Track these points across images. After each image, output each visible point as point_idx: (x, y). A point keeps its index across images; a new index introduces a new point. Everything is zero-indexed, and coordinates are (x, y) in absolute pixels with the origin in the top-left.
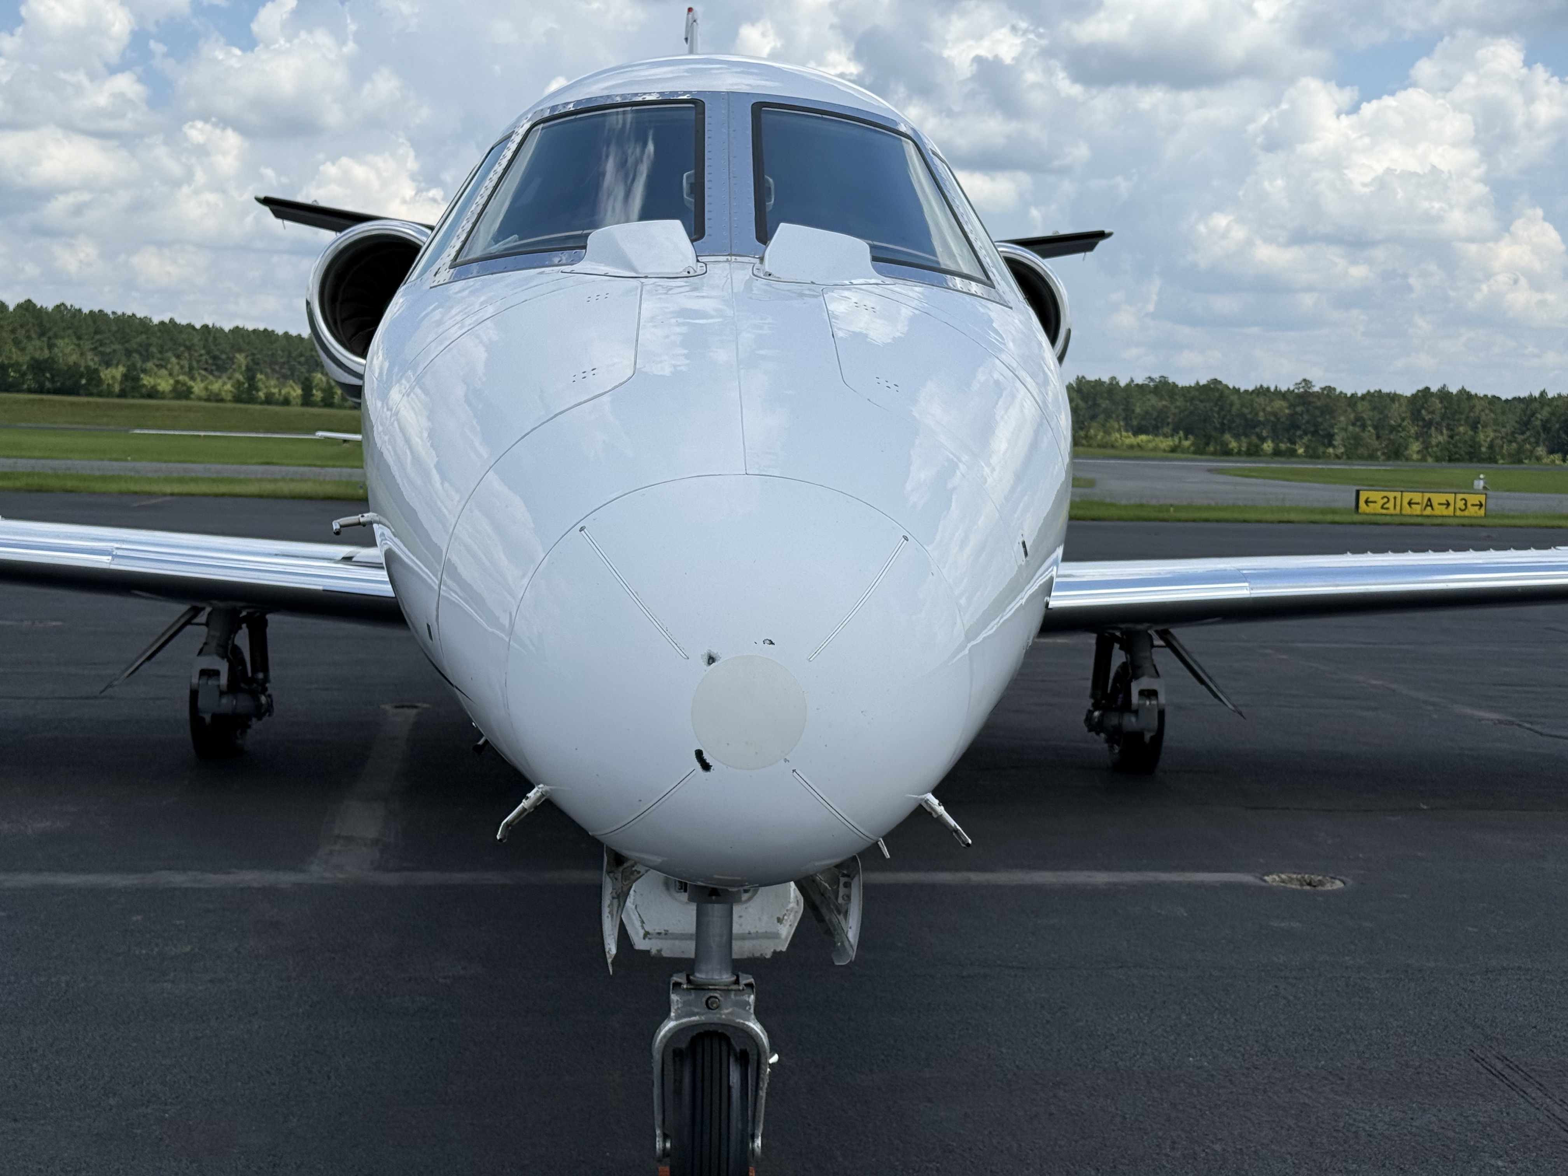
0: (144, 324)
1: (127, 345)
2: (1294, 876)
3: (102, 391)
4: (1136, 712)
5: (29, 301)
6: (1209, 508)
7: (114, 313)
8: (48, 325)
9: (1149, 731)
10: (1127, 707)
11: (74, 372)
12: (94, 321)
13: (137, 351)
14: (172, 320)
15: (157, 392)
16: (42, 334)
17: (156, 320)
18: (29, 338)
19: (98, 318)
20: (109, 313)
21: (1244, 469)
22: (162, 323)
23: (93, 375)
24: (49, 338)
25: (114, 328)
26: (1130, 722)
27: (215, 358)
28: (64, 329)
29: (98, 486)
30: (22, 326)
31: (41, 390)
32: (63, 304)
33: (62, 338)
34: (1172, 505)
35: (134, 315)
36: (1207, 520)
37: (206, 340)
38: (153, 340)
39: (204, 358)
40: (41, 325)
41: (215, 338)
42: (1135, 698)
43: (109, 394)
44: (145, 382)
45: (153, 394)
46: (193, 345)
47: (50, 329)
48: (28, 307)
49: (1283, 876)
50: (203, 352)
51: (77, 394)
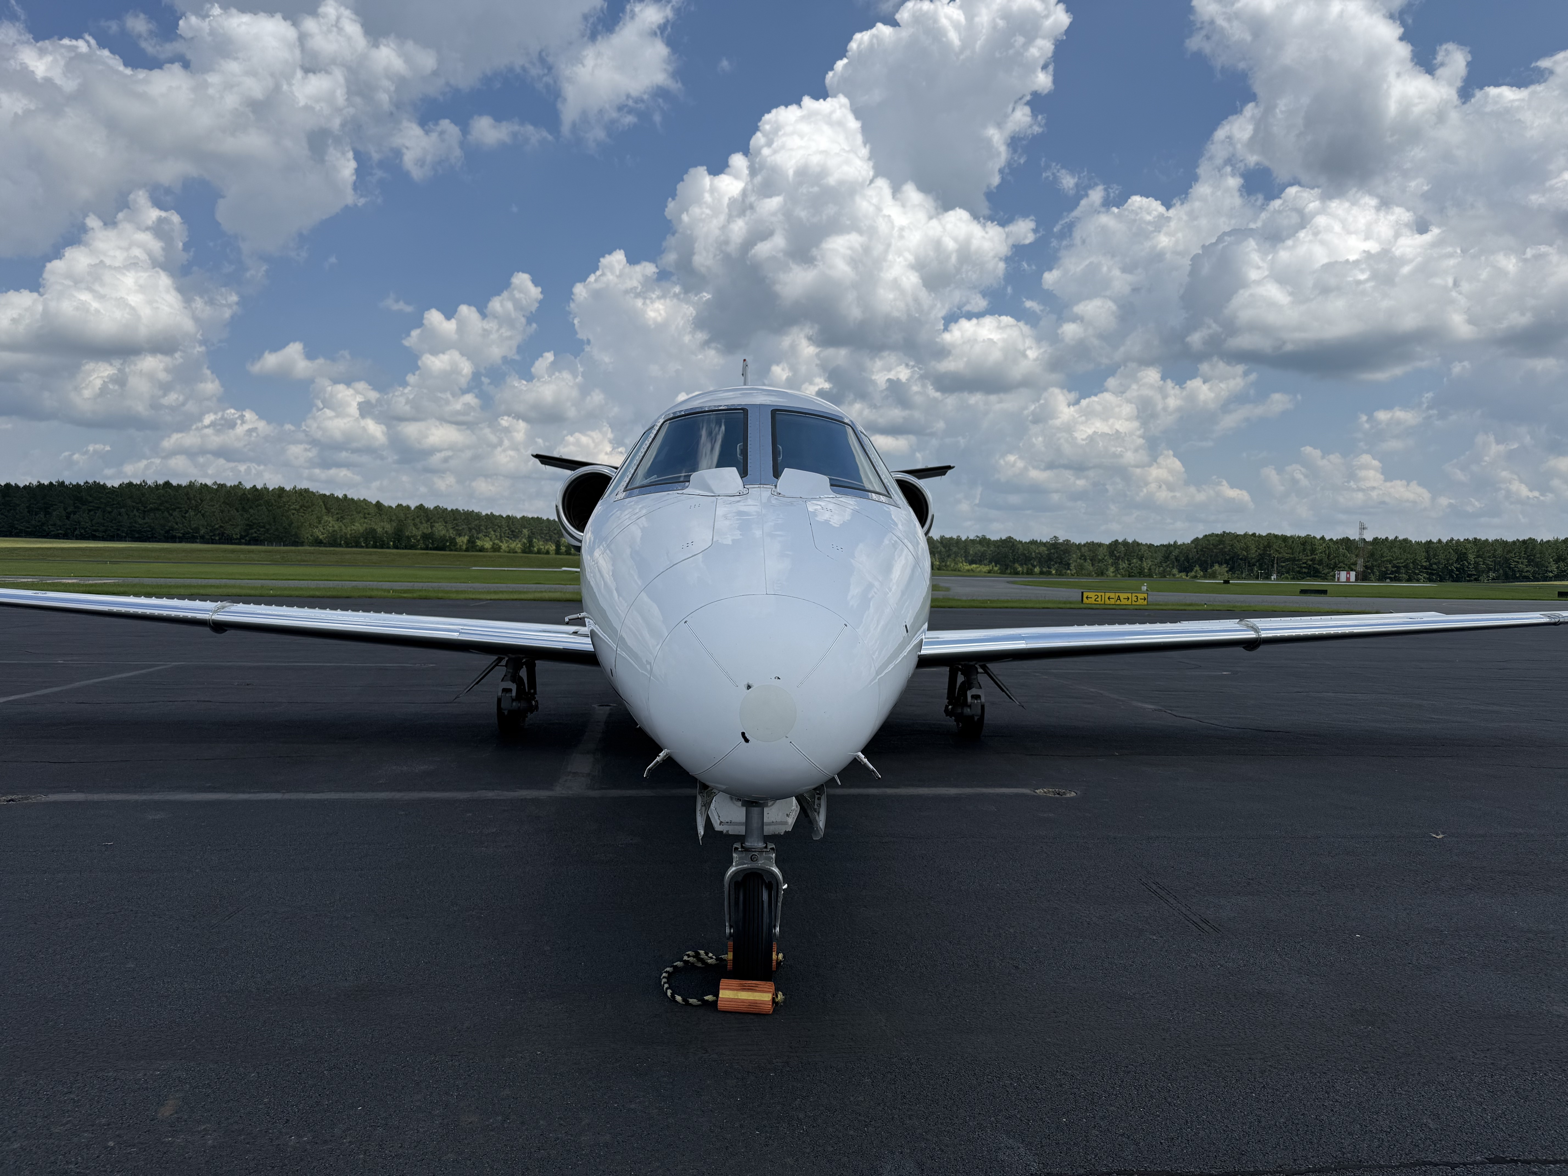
0: (478, 516)
1: (470, 526)
2: (1051, 790)
3: (457, 548)
4: (970, 706)
5: (422, 505)
6: (1008, 601)
7: (463, 510)
8: (431, 516)
9: (976, 716)
10: (965, 704)
11: (443, 539)
12: (453, 515)
13: (474, 528)
14: (491, 513)
15: (484, 548)
16: (428, 521)
17: (484, 514)
18: (421, 523)
19: (455, 512)
20: (461, 510)
21: (1026, 581)
22: (487, 515)
23: (453, 541)
24: (431, 523)
25: (463, 517)
26: (967, 711)
27: (513, 531)
28: (438, 518)
29: (454, 596)
30: (418, 517)
31: (427, 548)
32: (438, 506)
33: (438, 523)
34: (989, 600)
35: (473, 511)
36: (1007, 608)
37: (509, 523)
38: (483, 523)
39: (507, 532)
40: (427, 516)
41: (513, 522)
42: (969, 699)
43: (461, 550)
44: (478, 544)
45: (482, 549)
46: (502, 525)
47: (432, 518)
48: (421, 507)
49: (1045, 790)
50: (507, 528)
51: (445, 550)
